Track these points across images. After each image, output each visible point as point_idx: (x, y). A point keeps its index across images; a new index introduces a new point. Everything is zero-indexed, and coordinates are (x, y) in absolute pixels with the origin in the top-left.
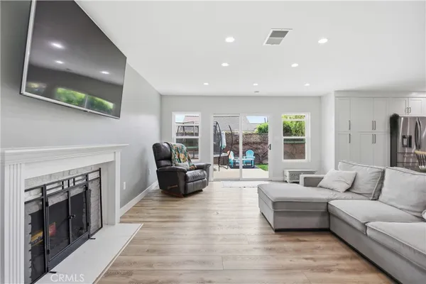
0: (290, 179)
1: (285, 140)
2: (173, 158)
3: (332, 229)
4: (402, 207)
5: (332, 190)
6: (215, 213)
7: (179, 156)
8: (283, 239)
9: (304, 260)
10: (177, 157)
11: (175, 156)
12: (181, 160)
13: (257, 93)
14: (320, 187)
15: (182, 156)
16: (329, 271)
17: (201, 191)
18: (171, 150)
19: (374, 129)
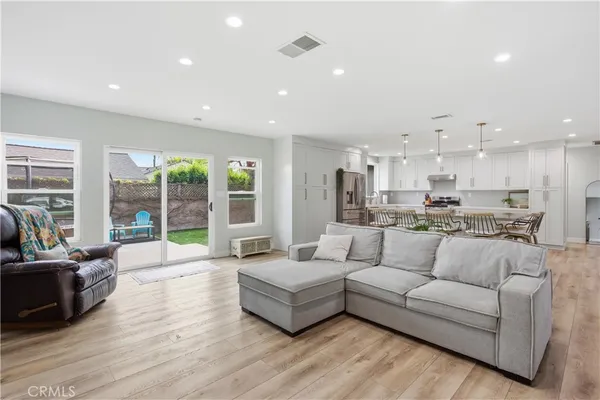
0: (242, 252)
1: (231, 196)
2: (23, 240)
3: (349, 310)
4: (409, 268)
5: (332, 260)
6: (174, 338)
7: (37, 235)
8: (310, 344)
9: (358, 364)
10: (33, 238)
11: (28, 236)
12: (45, 243)
13: (197, 121)
14: (316, 259)
15: (45, 233)
16: (390, 365)
17: (104, 301)
18: (17, 224)
19: (325, 183)
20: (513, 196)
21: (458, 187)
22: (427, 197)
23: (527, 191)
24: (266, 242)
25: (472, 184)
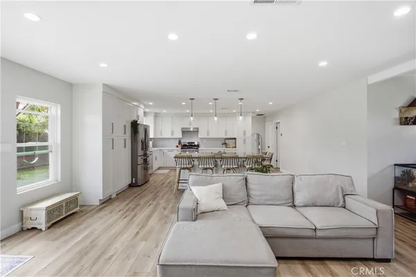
0: (47, 221)
19: (125, 133)
20: (227, 141)
21: (200, 136)
22: (180, 143)
23: (235, 139)
24: (73, 201)
25: (208, 134)
